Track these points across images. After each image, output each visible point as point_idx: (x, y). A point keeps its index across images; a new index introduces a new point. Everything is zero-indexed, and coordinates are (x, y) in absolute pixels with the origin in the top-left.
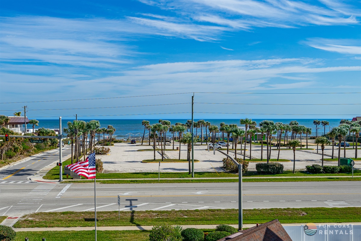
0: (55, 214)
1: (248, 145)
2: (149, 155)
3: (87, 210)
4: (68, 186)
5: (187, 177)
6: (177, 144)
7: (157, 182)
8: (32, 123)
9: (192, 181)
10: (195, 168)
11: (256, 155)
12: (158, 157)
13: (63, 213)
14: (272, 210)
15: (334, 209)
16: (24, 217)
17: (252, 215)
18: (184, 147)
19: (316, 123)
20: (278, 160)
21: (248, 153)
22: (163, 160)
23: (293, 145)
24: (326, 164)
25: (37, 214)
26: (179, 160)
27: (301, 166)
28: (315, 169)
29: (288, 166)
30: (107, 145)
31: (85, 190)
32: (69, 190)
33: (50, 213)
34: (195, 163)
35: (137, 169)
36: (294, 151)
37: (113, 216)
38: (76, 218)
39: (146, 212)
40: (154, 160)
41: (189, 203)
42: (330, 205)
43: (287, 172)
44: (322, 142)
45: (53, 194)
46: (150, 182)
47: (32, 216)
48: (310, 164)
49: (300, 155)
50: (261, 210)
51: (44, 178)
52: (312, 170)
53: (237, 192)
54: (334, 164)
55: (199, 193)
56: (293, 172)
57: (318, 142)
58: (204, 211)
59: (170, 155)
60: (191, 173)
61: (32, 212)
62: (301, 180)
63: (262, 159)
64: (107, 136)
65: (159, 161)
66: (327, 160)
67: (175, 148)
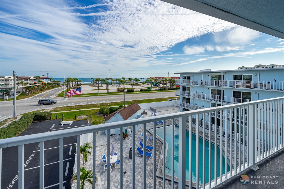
0: (64, 107)
1: (124, 85)
2: (95, 88)
3: (76, 105)
4: (67, 98)
5: (107, 94)
6: (102, 85)
7: (98, 96)
8: (50, 79)
9: (109, 95)
10: (109, 91)
11: (126, 87)
12: (97, 89)
13: (67, 107)
14: (132, 101)
15: (148, 100)
16: (52, 109)
17: (128, 103)
18: (106, 86)
19: (141, 78)
20: (132, 88)
21: (124, 87)
22: (99, 89)
23: (137, 84)
24: (145, 89)
25: (58, 108)
26: (104, 89)
27: (139, 90)
28: (142, 90)
29: (135, 90)
30: (79, 86)
31: (74, 99)
32: (67, 100)
33: (62, 107)
34: (109, 90)
35: (91, 92)
36: (137, 86)
37: (85, 106)
38: (72, 108)
39: (96, 104)
40: (96, 90)
41: (109, 101)
42: (147, 99)
43: (135, 91)
44: (144, 83)
45: (62, 101)
46: (96, 96)
47: (55, 108)
48: (141, 89)
49: (138, 87)
50: (129, 101)
51: (57, 96)
52: (141, 91)
53: (124, 97)
54: (147, 89)
55: (112, 98)
56: (137, 91)
57: (143, 83)
58: (114, 102)
59: (100, 88)
60: (108, 93)
61: (55, 107)
62: (139, 93)
63: (128, 88)
64: (78, 83)
65: (97, 90)
66: (145, 88)
67: (102, 86)
